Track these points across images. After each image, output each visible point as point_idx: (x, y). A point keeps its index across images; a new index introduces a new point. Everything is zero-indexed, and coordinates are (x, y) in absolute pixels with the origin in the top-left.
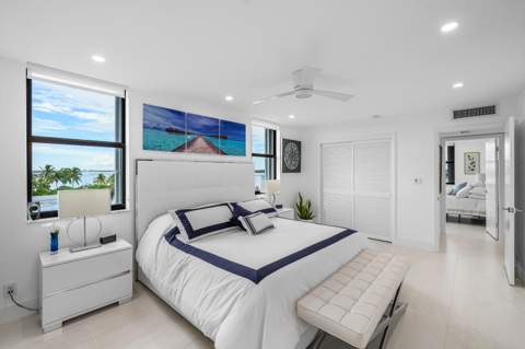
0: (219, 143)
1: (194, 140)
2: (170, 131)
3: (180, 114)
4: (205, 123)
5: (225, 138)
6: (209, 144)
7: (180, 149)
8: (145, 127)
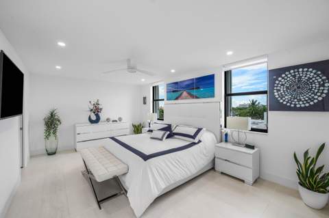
0: (194, 92)
1: (182, 94)
2: (174, 91)
3: (176, 83)
4: (187, 83)
5: (198, 88)
6: (189, 94)
7: (177, 99)
8: (167, 92)
